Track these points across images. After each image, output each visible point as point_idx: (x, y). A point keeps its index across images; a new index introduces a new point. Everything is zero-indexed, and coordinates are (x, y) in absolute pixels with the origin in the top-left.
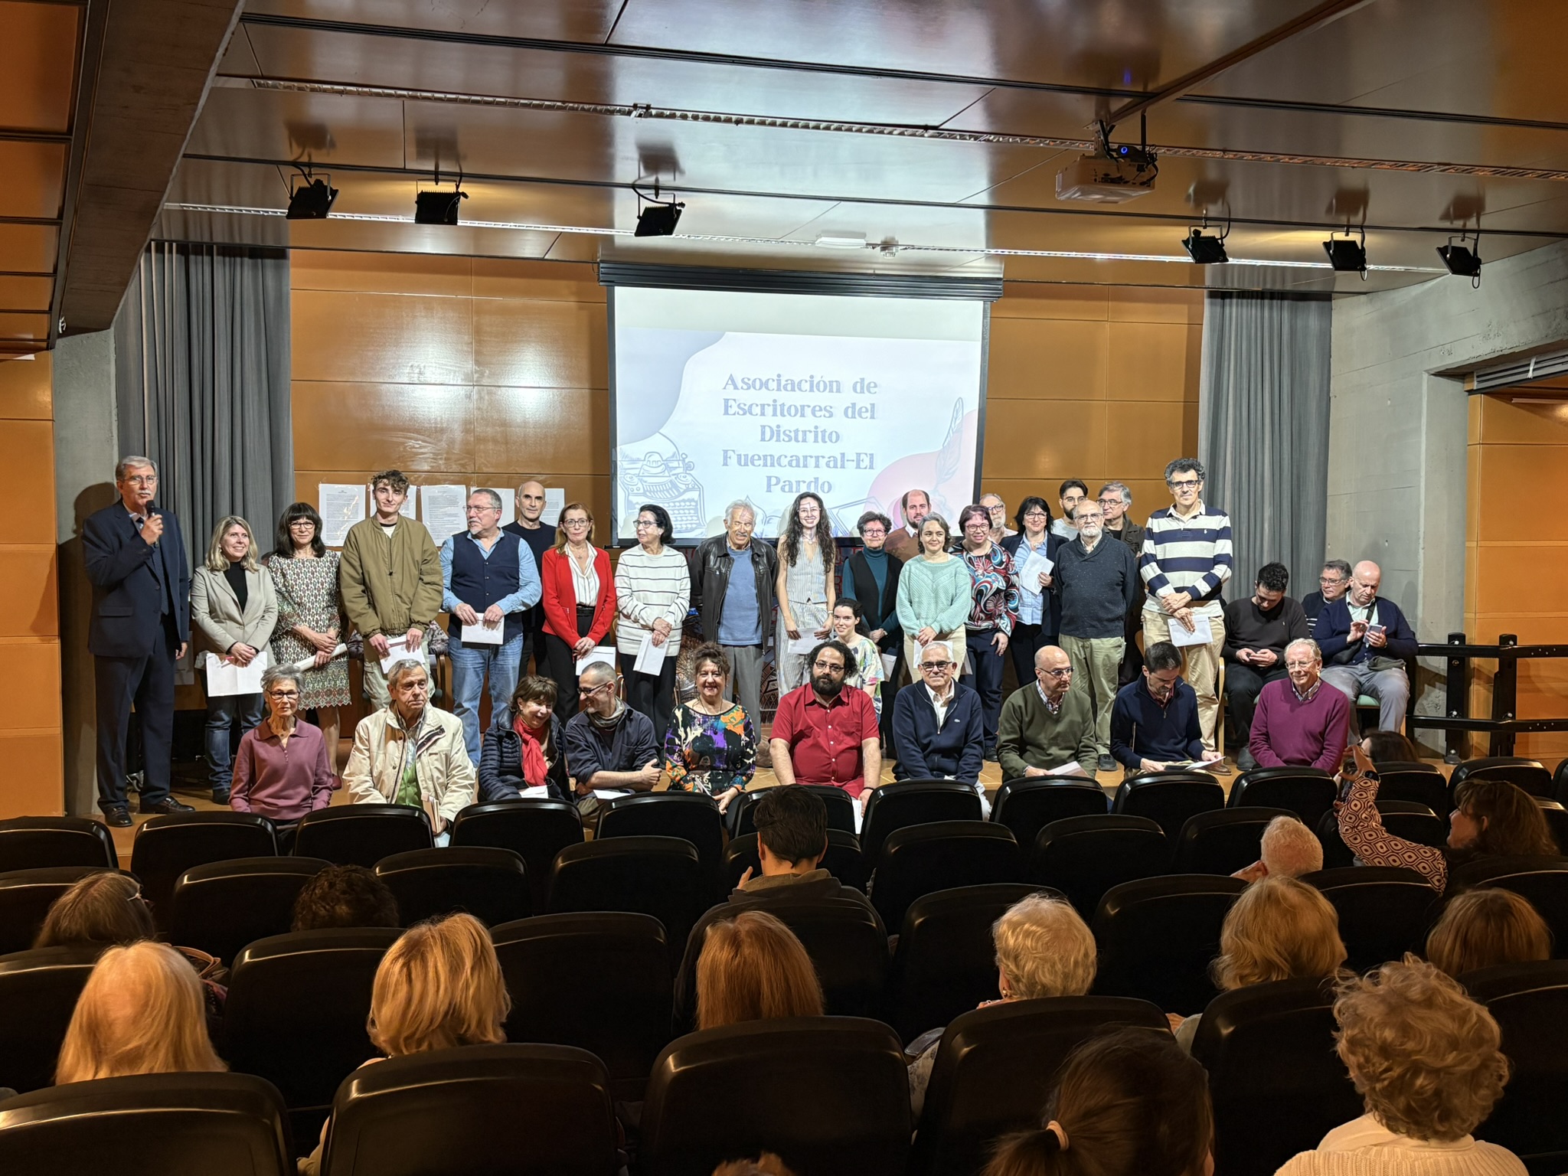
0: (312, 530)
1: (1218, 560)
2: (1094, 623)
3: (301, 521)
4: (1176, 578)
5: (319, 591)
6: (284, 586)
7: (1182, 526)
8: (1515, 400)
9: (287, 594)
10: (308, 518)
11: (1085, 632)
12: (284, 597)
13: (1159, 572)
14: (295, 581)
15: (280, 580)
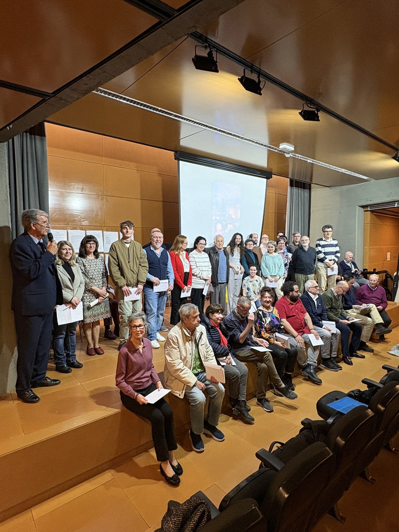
0: (95, 247)
1: (337, 252)
2: (309, 270)
3: (91, 242)
4: (329, 257)
5: (99, 272)
6: (85, 270)
7: (328, 243)
8: (374, 213)
9: (87, 274)
10: (94, 241)
11: (307, 273)
12: (85, 275)
13: (324, 256)
14: (90, 269)
15: (83, 268)
